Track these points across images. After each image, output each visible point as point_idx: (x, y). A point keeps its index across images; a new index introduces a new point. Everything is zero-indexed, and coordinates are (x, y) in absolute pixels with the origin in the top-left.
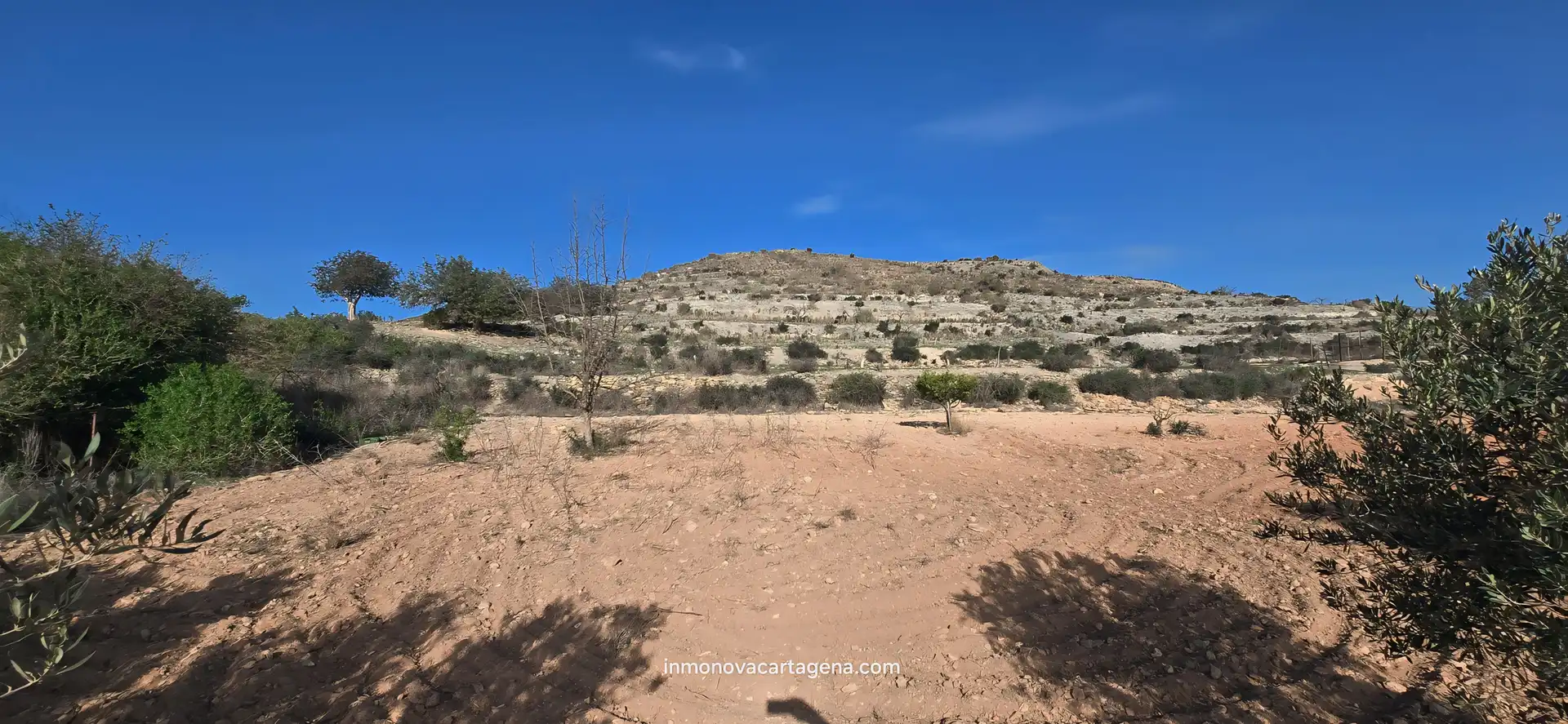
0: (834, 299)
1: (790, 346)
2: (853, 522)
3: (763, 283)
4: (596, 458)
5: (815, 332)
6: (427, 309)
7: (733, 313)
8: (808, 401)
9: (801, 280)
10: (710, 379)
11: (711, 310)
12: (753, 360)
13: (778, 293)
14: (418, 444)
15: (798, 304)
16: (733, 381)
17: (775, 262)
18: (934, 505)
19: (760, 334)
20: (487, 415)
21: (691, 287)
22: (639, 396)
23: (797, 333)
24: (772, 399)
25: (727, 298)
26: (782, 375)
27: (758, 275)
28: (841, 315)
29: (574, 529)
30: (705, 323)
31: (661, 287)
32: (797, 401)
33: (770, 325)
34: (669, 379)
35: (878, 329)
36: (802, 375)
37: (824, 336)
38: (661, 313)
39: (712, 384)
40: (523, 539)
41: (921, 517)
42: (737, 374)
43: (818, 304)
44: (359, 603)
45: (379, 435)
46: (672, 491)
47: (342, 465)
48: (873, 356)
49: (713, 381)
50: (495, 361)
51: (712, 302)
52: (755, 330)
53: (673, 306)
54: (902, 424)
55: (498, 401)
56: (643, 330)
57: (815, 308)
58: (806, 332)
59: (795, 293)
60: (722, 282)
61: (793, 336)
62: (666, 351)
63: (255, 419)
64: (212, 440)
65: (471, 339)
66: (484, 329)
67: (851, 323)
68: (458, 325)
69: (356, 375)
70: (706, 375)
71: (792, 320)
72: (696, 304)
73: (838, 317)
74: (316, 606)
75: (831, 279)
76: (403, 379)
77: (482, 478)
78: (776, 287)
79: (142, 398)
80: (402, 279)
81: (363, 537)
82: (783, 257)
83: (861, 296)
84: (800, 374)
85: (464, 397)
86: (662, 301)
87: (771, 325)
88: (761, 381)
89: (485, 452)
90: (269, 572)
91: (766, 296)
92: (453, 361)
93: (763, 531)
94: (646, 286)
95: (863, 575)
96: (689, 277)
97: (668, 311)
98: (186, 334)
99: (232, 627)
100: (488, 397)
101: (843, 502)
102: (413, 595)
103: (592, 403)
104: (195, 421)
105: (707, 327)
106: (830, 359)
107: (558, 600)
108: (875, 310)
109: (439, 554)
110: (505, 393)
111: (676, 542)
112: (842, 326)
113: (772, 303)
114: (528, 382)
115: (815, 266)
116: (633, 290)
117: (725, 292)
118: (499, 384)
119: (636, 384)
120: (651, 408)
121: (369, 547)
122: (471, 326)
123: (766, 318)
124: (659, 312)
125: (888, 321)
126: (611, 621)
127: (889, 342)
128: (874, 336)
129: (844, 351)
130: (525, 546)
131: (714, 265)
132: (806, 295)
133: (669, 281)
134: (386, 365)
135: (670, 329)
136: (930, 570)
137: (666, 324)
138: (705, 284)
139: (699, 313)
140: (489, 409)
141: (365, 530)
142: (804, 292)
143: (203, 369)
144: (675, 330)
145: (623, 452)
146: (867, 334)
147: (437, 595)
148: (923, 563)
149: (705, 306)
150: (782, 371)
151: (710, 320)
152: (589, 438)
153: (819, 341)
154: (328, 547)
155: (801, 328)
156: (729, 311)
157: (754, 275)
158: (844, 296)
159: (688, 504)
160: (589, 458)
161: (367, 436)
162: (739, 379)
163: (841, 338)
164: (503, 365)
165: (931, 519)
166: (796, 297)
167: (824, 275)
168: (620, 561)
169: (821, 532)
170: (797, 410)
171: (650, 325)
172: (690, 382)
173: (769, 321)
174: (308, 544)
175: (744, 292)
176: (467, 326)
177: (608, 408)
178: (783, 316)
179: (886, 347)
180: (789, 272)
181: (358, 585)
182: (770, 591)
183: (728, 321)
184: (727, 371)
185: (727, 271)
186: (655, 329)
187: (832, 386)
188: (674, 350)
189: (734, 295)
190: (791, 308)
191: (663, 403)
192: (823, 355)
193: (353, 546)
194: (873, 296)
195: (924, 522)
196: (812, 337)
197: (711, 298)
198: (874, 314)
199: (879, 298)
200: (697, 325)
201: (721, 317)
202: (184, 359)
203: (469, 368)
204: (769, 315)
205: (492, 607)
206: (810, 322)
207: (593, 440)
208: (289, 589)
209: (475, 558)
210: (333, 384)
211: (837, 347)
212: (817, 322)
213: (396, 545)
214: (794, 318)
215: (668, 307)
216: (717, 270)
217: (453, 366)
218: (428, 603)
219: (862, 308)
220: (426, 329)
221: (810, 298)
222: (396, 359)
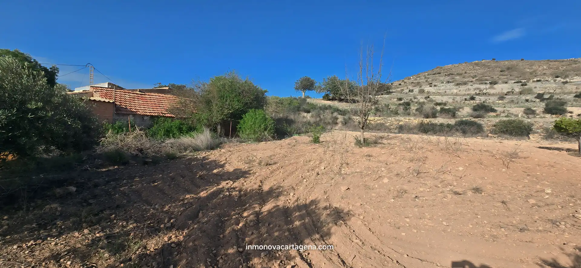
0: (506, 83)
1: (474, 106)
2: (480, 195)
3: (464, 77)
4: (363, 148)
5: (490, 101)
6: (324, 94)
7: (445, 92)
8: (478, 132)
9: (486, 75)
10: (425, 120)
11: (434, 91)
12: (452, 113)
13: (472, 82)
14: (309, 137)
15: (482, 87)
16: (437, 121)
17: (472, 67)
18: (547, 196)
19: (459, 101)
20: (336, 130)
21: (426, 82)
22: (392, 126)
23: (480, 100)
24: (457, 130)
25: (443, 86)
26: (464, 119)
27: (461, 74)
28: (510, 90)
29: (339, 173)
30: (431, 97)
31: (412, 82)
32: (471, 132)
33: (464, 97)
34: (406, 119)
35: (535, 98)
36: (476, 120)
37: (497, 102)
38: (411, 93)
39: (426, 122)
40: (319, 173)
41: (532, 201)
42: (440, 118)
43: (496, 86)
44: (261, 184)
45: (299, 134)
46: (387, 164)
47: (285, 142)
48: (528, 112)
49: (426, 121)
50: (341, 111)
51: (435, 88)
52: (456, 100)
53: (416, 90)
54: (540, 148)
55: (340, 125)
56: (401, 100)
57: (494, 89)
58: (486, 100)
59: (482, 81)
60: (442, 78)
61: (478, 102)
62: (410, 108)
63: (264, 125)
64: (255, 131)
65: (336, 104)
66: (341, 100)
67: (516, 94)
68: (333, 99)
69: (300, 115)
70: (424, 118)
71: (478, 94)
72: (427, 89)
73: (508, 92)
74: (250, 182)
75: (506, 73)
76: (312, 116)
77: (320, 150)
78: (471, 79)
79: (242, 118)
80: (317, 85)
81: (275, 163)
82: (477, 64)
83: (526, 81)
84: (475, 119)
85: (329, 123)
86: (411, 88)
87: (466, 97)
88: (452, 122)
89: (326, 141)
90: (247, 170)
91: (465, 83)
92: (327, 111)
93: (421, 189)
94: (405, 82)
95: (471, 226)
96: (426, 78)
97: (414, 92)
98: (253, 101)
99: (227, 184)
100: (337, 123)
101: (479, 183)
102: (275, 185)
103: (365, 127)
104: (251, 125)
105: (431, 99)
106: (498, 113)
107: (316, 199)
108: (535, 88)
109: (292, 173)
110: (342, 122)
111: (376, 186)
112: (509, 97)
113: (468, 87)
114: (350, 119)
115: (496, 67)
116: (400, 85)
117: (443, 83)
118: (340, 118)
119: (392, 121)
120: (397, 131)
121: (274, 167)
122: (337, 99)
123: (463, 94)
124: (410, 93)
125: (544, 93)
126: (328, 213)
127: (543, 105)
128: (532, 101)
129: (508, 109)
130: (319, 176)
131: (439, 71)
132: (488, 82)
133: (416, 80)
134: (308, 112)
135: (413, 100)
136: (526, 236)
137: (412, 98)
138: (433, 80)
139: (428, 92)
140: (337, 128)
141: (276, 161)
142: (487, 80)
143: (255, 111)
144: (416, 100)
145: (375, 146)
146: (527, 101)
147: (282, 187)
148: (521, 230)
149: (432, 89)
150: (464, 117)
151: (433, 95)
152: (362, 140)
153: (494, 104)
154: (264, 165)
155: (483, 98)
156: (444, 91)
157: (458, 74)
158: (514, 81)
159: (392, 171)
160: (361, 147)
161: (297, 133)
162: (440, 120)
163: (508, 103)
164: (343, 113)
165: (541, 204)
166: (482, 83)
167: (501, 71)
168: (349, 188)
169: (455, 197)
170: (472, 136)
171: (405, 98)
172: (415, 121)
173: (465, 95)
174: (260, 164)
175: (453, 82)
176: (336, 100)
177: (378, 130)
178: (474, 93)
179: (539, 107)
180: (480, 72)
181: (264, 178)
182: (408, 220)
183: (442, 96)
184: (434, 116)
185: (445, 74)
186: (407, 100)
187: (495, 126)
188: (413, 108)
189: (447, 84)
190: (478, 89)
191: (401, 129)
192: (493, 110)
193: (270, 166)
194: (535, 80)
195: (533, 205)
196: (489, 102)
197: (435, 86)
198: (534, 89)
199: (538, 81)
200: (426, 98)
201: (439, 94)
202: (251, 108)
203: (332, 113)
204: (465, 93)
205: (294, 195)
206: (489, 95)
207: (364, 141)
208: (248, 176)
209: (301, 177)
210: (292, 117)
211: (504, 107)
212: (493, 95)
213: (282, 168)
214: (479, 93)
215: (414, 91)
216: (440, 73)
217: (327, 113)
218: (277, 189)
219: (526, 87)
220: (323, 101)
221: (491, 83)
222: (311, 110)
